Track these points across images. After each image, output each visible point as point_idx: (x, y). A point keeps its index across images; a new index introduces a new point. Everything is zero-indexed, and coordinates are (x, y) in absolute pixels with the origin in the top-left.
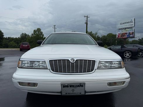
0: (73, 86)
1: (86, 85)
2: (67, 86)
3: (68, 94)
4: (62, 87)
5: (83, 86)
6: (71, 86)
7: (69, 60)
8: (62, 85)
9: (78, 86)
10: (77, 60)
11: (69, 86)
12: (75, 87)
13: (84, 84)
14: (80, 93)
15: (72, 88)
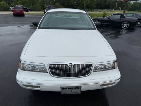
0: (71, 88)
1: (82, 87)
2: (66, 89)
3: (66, 94)
4: (62, 89)
5: (79, 88)
6: (69, 88)
7: (67, 65)
8: (61, 88)
9: (75, 88)
10: (75, 64)
11: (67, 89)
12: (73, 89)
13: (81, 87)
14: (77, 93)
15: (70, 90)
